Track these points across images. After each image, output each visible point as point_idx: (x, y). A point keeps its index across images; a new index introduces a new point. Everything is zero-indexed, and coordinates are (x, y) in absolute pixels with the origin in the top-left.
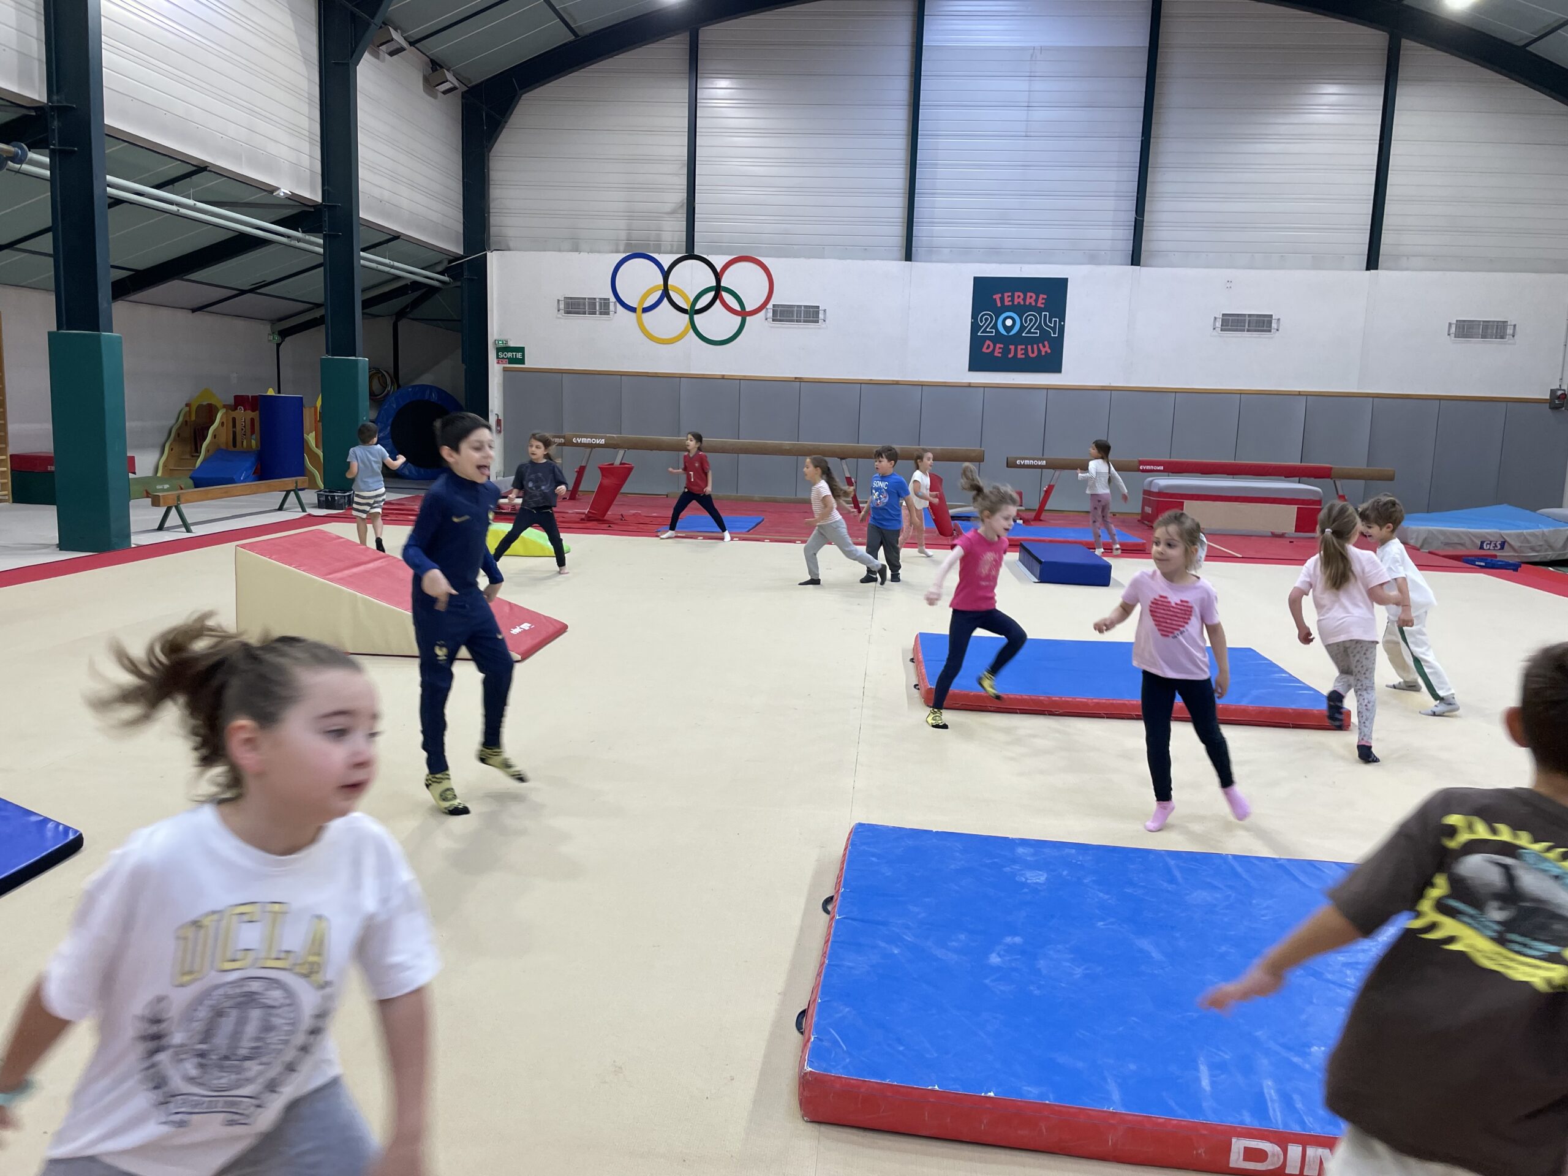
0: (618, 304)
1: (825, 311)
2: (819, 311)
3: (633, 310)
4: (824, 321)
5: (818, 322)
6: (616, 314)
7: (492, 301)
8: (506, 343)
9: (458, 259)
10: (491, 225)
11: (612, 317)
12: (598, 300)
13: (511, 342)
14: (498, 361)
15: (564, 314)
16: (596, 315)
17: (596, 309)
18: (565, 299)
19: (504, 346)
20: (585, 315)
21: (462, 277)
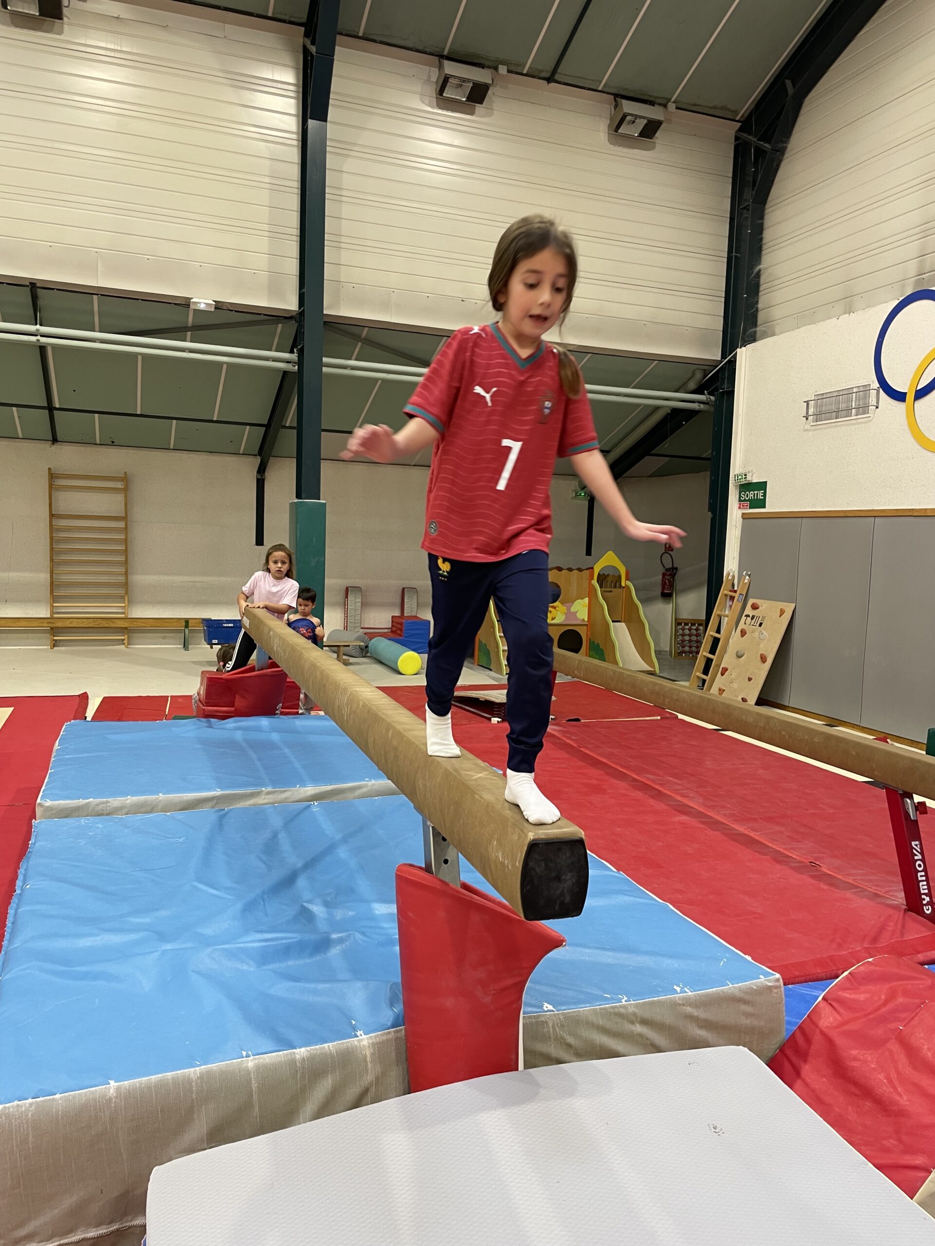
0: (881, 390)
3: (900, 397)
6: (877, 409)
7: (737, 420)
8: (745, 478)
9: (713, 368)
10: (759, 309)
11: (872, 416)
12: (855, 390)
13: (754, 476)
14: (740, 504)
15: (813, 422)
16: (851, 416)
17: (852, 407)
18: (816, 398)
19: (746, 482)
20: (838, 420)
21: (718, 391)
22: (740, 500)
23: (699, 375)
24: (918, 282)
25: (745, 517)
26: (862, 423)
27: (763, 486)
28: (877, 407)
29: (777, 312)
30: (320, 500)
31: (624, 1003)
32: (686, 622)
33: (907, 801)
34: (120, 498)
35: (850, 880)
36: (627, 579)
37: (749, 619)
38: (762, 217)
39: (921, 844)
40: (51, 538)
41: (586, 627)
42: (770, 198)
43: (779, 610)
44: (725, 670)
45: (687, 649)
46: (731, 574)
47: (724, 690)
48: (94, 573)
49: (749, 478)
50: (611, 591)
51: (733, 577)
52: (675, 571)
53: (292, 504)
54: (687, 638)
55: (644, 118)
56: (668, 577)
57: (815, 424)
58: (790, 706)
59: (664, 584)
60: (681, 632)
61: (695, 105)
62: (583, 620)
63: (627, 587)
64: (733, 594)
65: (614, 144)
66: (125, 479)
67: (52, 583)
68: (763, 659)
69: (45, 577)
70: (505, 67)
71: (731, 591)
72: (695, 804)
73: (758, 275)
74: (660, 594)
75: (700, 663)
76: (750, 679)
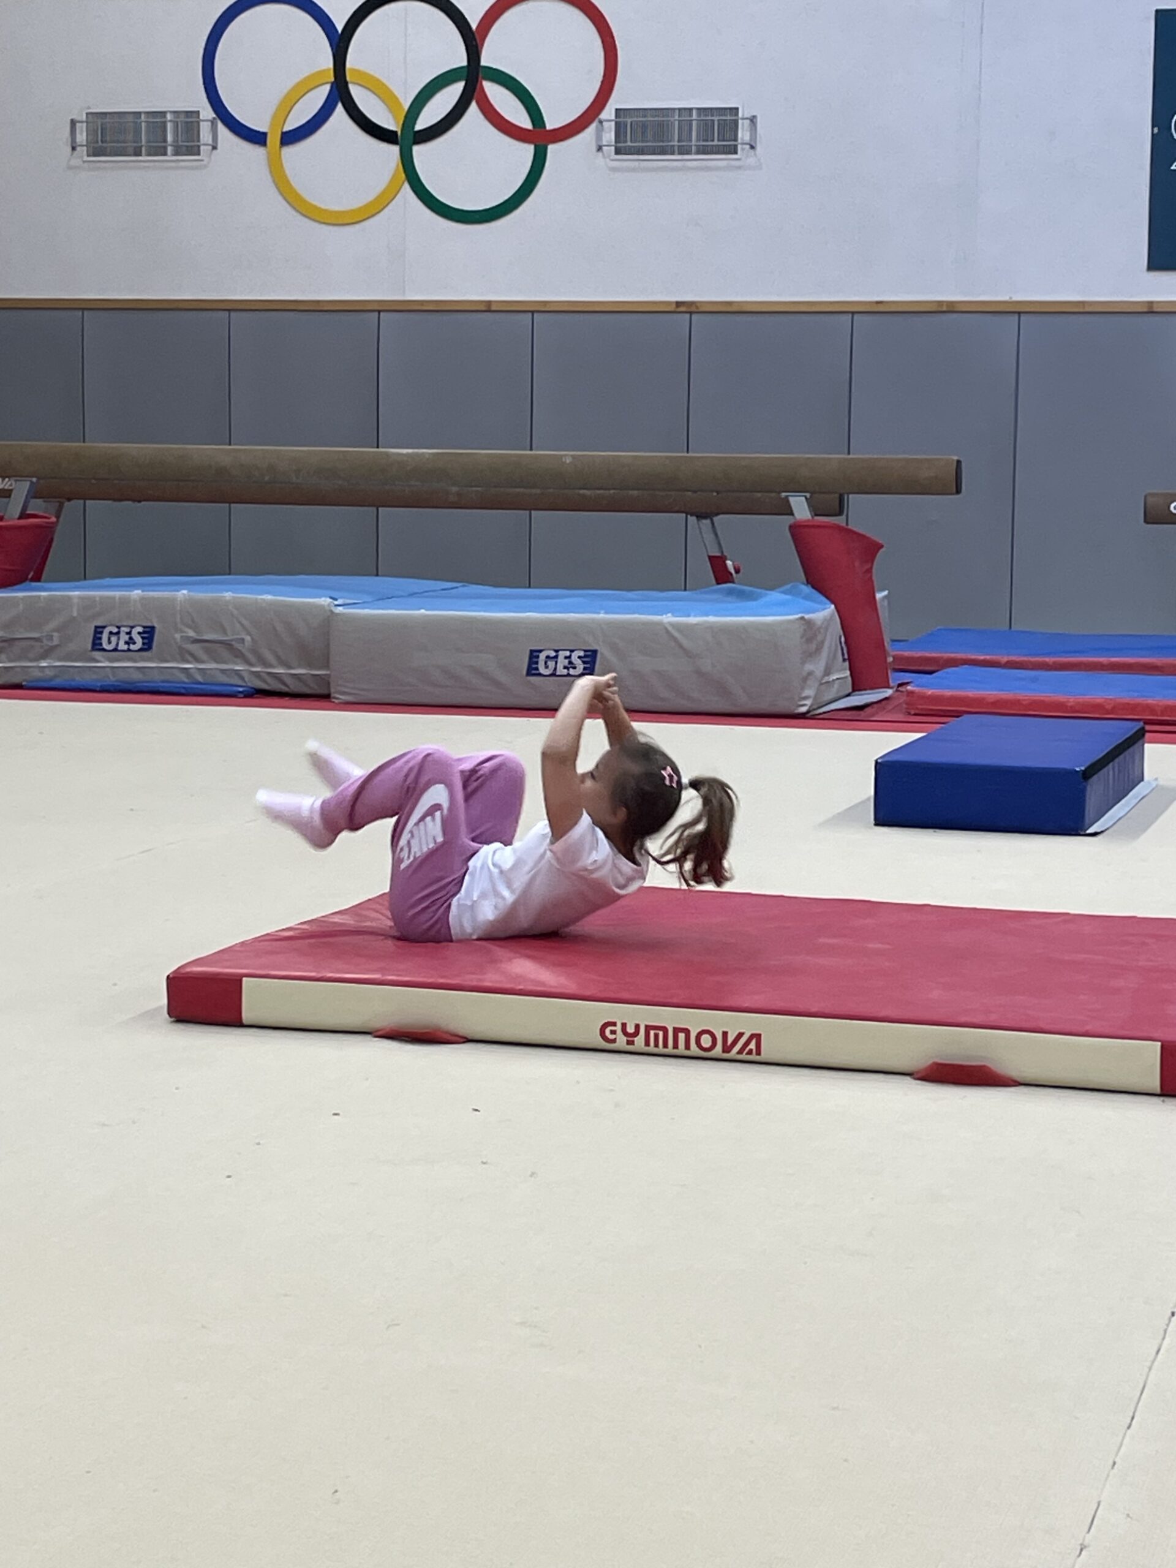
0: (221, 126)
1: (753, 120)
2: (736, 122)
3: (257, 138)
4: (752, 147)
5: (736, 153)
6: (215, 151)
11: (206, 160)
12: (167, 117)
15: (87, 155)
16: (165, 155)
17: (165, 141)
18: (92, 118)
20: (138, 158)
26: (189, 168)
28: (214, 148)
57: (90, 159)
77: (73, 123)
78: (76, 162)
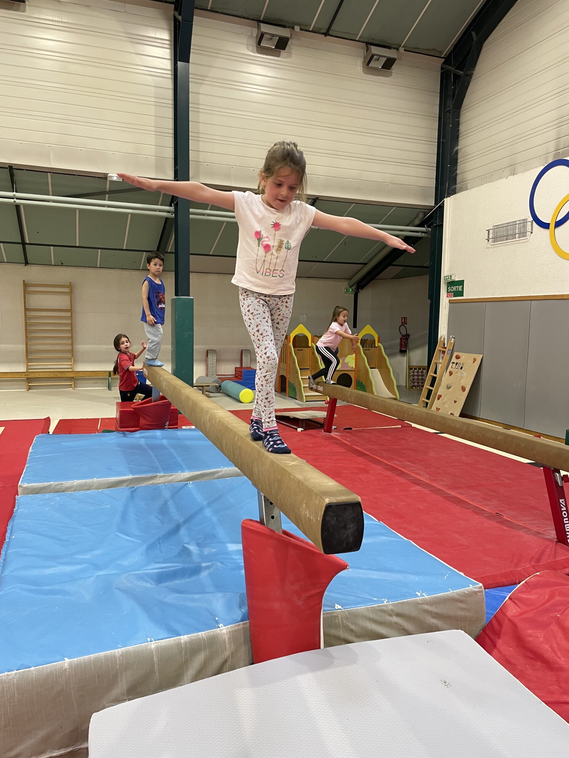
0: (534, 222)
3: (545, 226)
6: (532, 234)
7: (445, 242)
8: (451, 278)
9: (430, 210)
10: (458, 174)
11: (529, 238)
12: (518, 222)
13: (456, 277)
14: (448, 294)
15: (492, 243)
16: (515, 238)
17: (516, 233)
18: (494, 228)
19: (451, 281)
20: (507, 241)
21: (433, 225)
22: (448, 292)
23: (421, 216)
24: (556, 155)
25: (451, 302)
26: (523, 243)
27: (461, 283)
28: (532, 233)
29: (469, 176)
30: (189, 296)
31: (385, 603)
32: (415, 367)
33: (556, 475)
34: (68, 298)
35: (521, 524)
36: (379, 342)
37: (454, 365)
38: (458, 117)
39: (565, 501)
40: (26, 323)
41: (354, 372)
42: (462, 106)
43: (473, 359)
44: (440, 396)
45: (416, 384)
46: (443, 337)
47: (440, 409)
48: (53, 344)
49: (453, 278)
50: (369, 350)
51: (444, 339)
52: (408, 336)
53: (172, 300)
54: (416, 377)
55: (385, 57)
56: (403, 340)
57: (493, 244)
58: (480, 417)
59: (401, 345)
60: (412, 374)
61: (416, 48)
62: (352, 367)
63: (379, 347)
64: (444, 350)
65: (367, 74)
66: (70, 286)
67: (27, 351)
68: (463, 389)
69: (22, 347)
70: (299, 27)
71: (443, 348)
72: (424, 478)
73: (457, 153)
74: (399, 350)
75: (424, 392)
76: (455, 402)
77: (488, 231)
78: (489, 246)
